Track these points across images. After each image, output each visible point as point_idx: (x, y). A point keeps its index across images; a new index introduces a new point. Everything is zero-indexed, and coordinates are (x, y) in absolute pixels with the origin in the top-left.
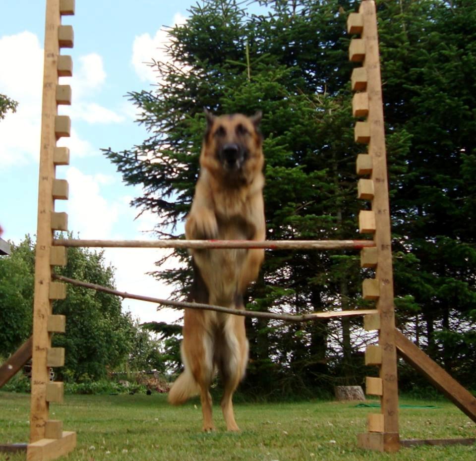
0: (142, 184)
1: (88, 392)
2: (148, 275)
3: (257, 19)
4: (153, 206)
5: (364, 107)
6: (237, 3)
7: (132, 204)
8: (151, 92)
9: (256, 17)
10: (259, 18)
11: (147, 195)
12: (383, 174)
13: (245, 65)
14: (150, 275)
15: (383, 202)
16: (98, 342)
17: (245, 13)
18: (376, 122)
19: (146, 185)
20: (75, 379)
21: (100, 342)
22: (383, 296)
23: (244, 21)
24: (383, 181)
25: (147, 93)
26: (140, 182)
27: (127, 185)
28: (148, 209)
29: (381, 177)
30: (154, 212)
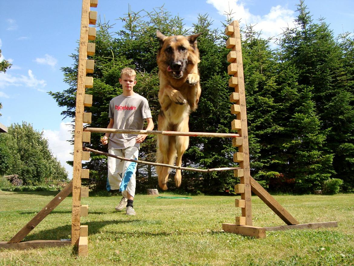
0: (66, 106)
1: (40, 190)
2: (68, 141)
3: (116, 41)
4: (70, 114)
5: (235, 70)
6: (109, 33)
7: (62, 114)
8: (71, 67)
9: (116, 39)
10: (117, 40)
11: (69, 110)
12: (244, 102)
13: (112, 58)
14: (69, 141)
15: (244, 116)
16: (42, 170)
17: (112, 38)
18: (241, 78)
19: (68, 106)
20: (33, 184)
21: (43, 170)
22: (244, 160)
23: (111, 41)
24: (244, 106)
25: (69, 68)
26: (65, 105)
27: (60, 106)
28: (68, 115)
29: (243, 104)
30: (71, 117)
